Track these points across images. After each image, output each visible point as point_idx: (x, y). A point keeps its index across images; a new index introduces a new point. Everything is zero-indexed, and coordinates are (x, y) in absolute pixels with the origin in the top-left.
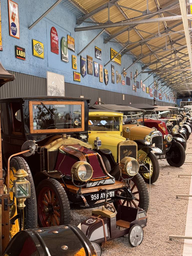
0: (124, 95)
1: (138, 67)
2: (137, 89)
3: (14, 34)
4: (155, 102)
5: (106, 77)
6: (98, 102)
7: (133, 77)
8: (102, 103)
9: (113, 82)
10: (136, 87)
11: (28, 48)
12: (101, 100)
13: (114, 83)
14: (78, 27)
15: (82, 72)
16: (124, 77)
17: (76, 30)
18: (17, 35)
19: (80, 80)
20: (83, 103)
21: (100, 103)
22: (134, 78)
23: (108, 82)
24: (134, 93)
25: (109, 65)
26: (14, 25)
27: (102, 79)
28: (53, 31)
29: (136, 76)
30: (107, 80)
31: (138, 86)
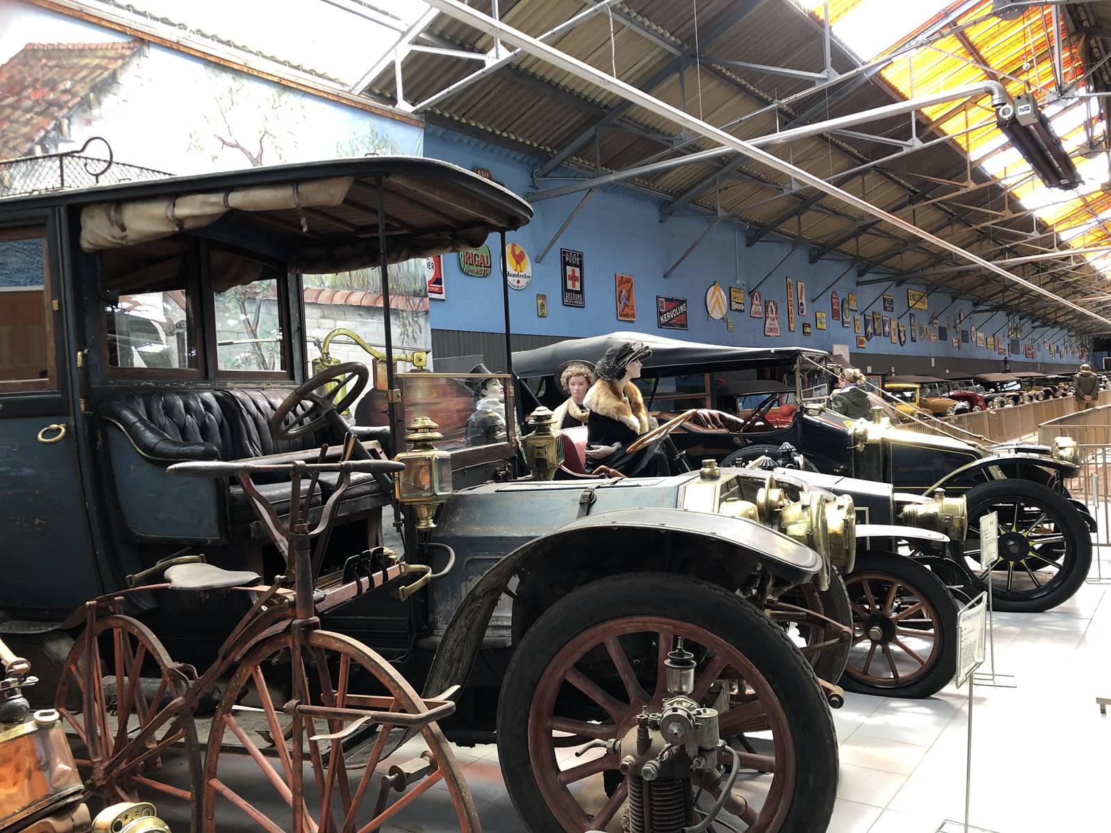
0: (933, 360)
1: (966, 306)
2: (963, 345)
3: (802, 312)
4: (1008, 365)
5: (902, 335)
6: (891, 373)
7: (953, 324)
8: (896, 374)
9: (913, 340)
10: (961, 341)
11: (812, 323)
12: (895, 369)
13: (915, 341)
14: (861, 279)
15: (867, 336)
16: (935, 328)
17: (858, 284)
18: (804, 313)
19: (864, 346)
20: (880, 377)
21: (893, 375)
22: (955, 327)
23: (904, 341)
24: (957, 354)
25: (907, 315)
26: (802, 304)
27: (895, 338)
28: (834, 296)
29: (961, 321)
30: (903, 339)
31: (965, 337)
